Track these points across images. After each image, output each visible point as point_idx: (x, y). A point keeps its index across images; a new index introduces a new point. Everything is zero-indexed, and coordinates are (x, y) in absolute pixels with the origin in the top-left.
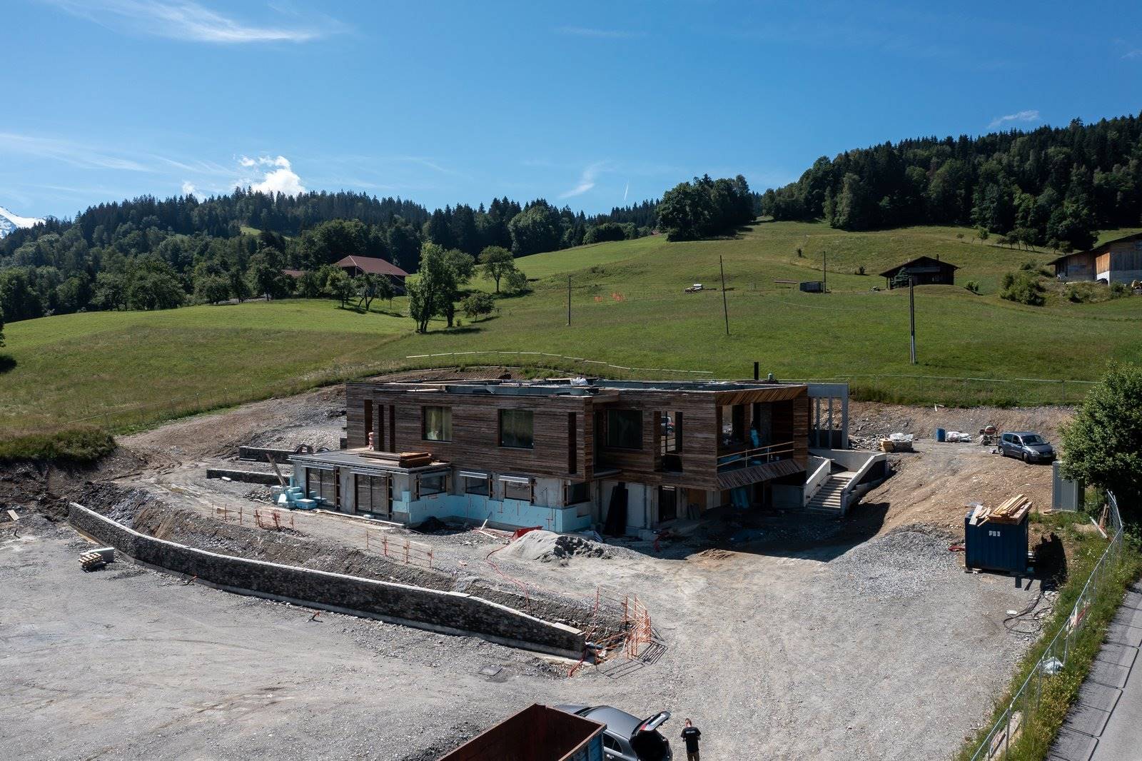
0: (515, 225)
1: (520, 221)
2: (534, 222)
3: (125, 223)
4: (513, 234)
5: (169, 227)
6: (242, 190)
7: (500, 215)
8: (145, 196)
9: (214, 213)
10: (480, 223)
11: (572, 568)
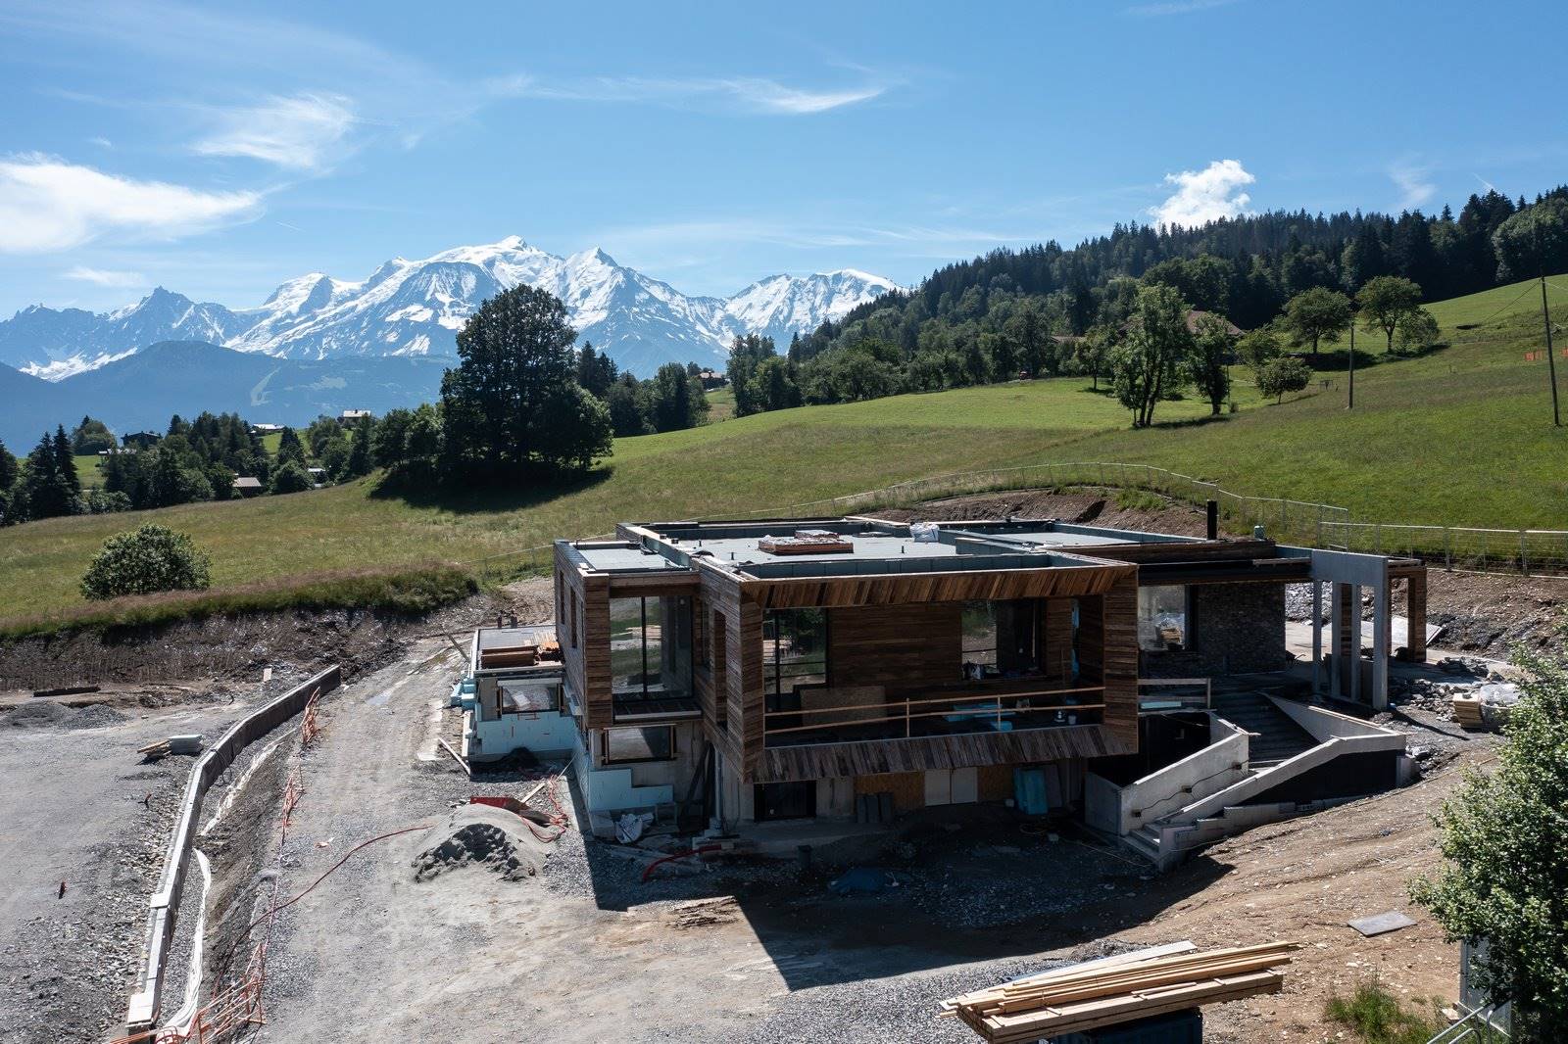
0: (1504, 236)
1: (1513, 228)
2: (1540, 226)
3: (971, 287)
4: (1500, 251)
5: (1019, 287)
6: (1123, 227)
7: (1480, 221)
8: (998, 249)
9: (1080, 262)
10: (1439, 239)
11: (424, 888)
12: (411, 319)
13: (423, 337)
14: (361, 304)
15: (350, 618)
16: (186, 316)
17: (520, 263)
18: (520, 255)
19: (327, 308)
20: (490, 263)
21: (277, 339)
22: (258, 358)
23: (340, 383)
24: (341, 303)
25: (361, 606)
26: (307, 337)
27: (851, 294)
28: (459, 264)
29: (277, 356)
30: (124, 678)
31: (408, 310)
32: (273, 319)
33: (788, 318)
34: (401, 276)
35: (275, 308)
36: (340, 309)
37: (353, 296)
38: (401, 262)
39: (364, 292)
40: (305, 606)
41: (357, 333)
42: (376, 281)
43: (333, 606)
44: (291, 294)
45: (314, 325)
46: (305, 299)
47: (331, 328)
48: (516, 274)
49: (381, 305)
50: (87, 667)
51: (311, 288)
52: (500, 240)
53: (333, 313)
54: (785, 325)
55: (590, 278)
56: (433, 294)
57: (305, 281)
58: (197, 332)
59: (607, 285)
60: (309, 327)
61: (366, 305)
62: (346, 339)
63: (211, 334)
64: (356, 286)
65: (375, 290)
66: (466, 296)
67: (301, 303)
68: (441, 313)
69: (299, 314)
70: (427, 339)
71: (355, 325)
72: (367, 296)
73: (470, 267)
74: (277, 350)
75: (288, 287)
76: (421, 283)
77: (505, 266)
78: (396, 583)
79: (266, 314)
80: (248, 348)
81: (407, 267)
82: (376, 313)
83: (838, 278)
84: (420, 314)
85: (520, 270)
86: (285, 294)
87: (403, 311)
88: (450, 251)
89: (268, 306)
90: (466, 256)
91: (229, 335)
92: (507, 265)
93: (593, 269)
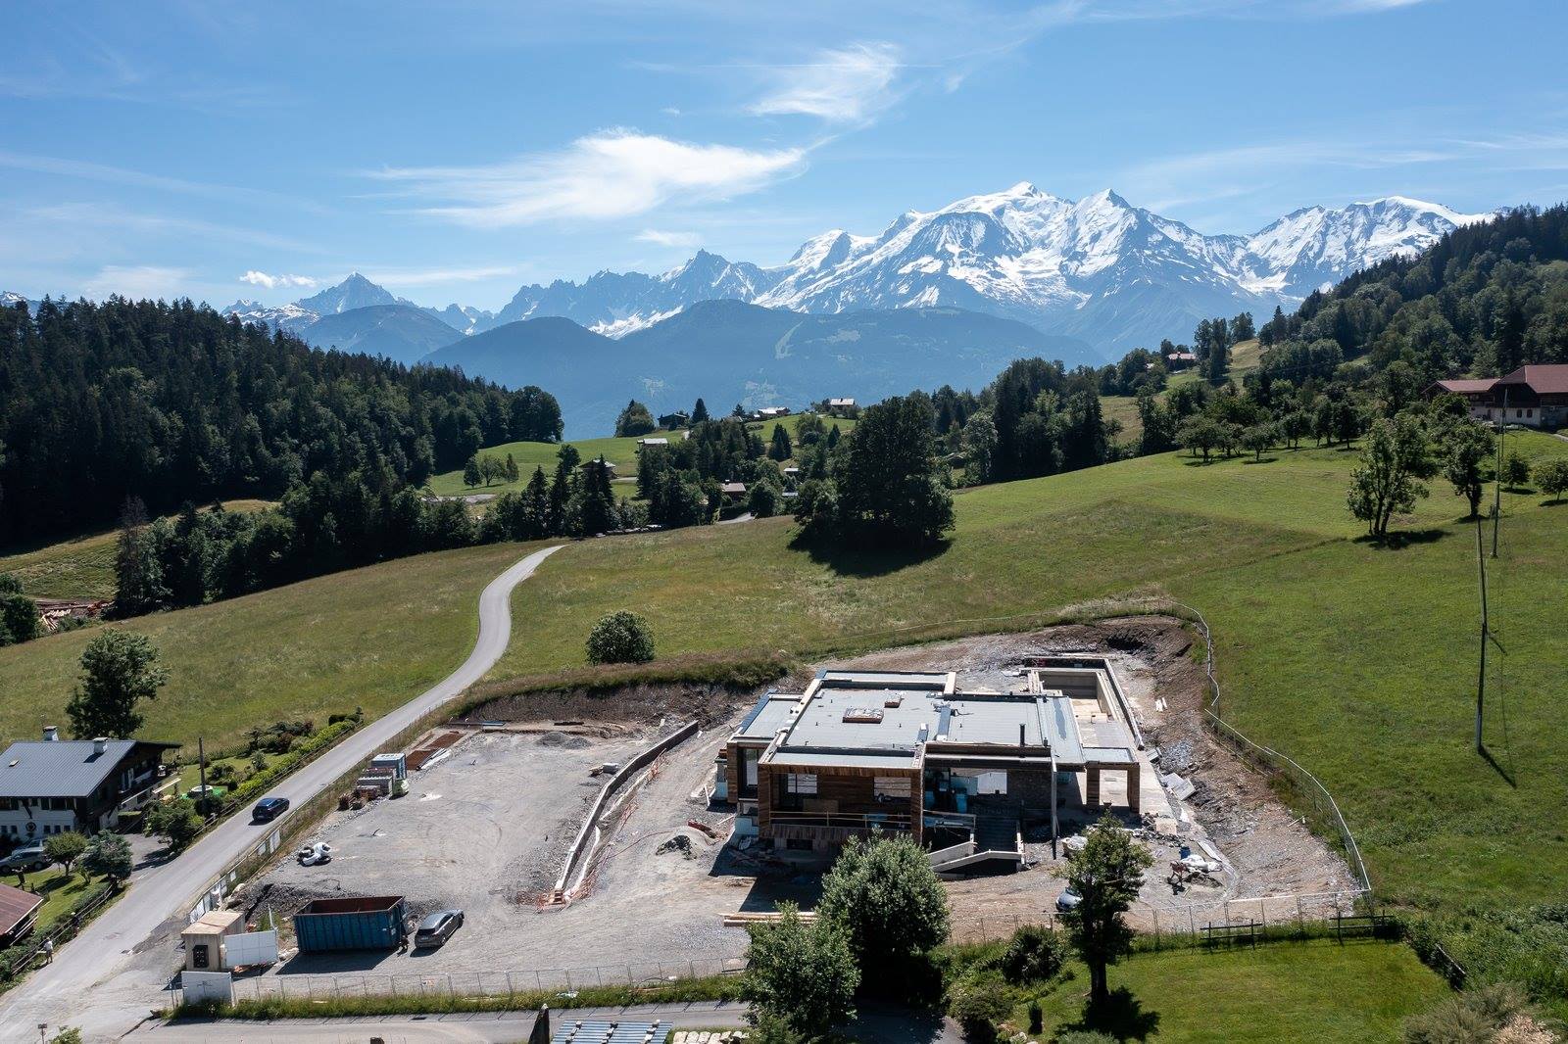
11: (658, 857)
12: (922, 270)
13: (933, 288)
14: (876, 258)
15: (711, 690)
16: (723, 275)
17: (1030, 209)
18: (1030, 201)
19: (845, 263)
20: (1000, 212)
21: (800, 294)
22: (783, 313)
23: (853, 336)
24: (858, 257)
25: (718, 682)
26: (827, 291)
27: (1396, 225)
28: (969, 214)
29: (799, 311)
30: (596, 717)
31: (919, 262)
32: (796, 275)
33: (1318, 255)
34: (914, 229)
35: (799, 265)
36: (856, 264)
37: (869, 250)
38: (913, 215)
39: (879, 246)
40: (688, 681)
41: (871, 287)
42: (890, 234)
43: (703, 681)
44: (814, 250)
45: (833, 280)
46: (826, 255)
47: (849, 282)
48: (1025, 221)
49: (894, 257)
50: (580, 710)
51: (831, 244)
52: (1009, 187)
53: (850, 267)
54: (1314, 262)
55: (1100, 222)
56: (944, 245)
57: (826, 238)
58: (733, 290)
59: (1118, 229)
60: (828, 282)
61: (880, 259)
62: (862, 291)
63: (744, 291)
64: (872, 240)
65: (889, 244)
66: (974, 246)
67: (822, 259)
68: (951, 264)
69: (820, 270)
70: (937, 290)
71: (869, 278)
72: (881, 250)
73: (980, 217)
74: (800, 304)
75: (810, 244)
76: (932, 234)
77: (1014, 213)
78: (739, 669)
79: (791, 271)
80: (775, 303)
81: (920, 218)
82: (889, 266)
83: (1380, 208)
84: (930, 265)
85: (1030, 216)
86: (808, 251)
87: (914, 263)
88: (960, 202)
89: (794, 263)
90: (975, 206)
91: (759, 291)
92: (1017, 212)
93: (1104, 212)
